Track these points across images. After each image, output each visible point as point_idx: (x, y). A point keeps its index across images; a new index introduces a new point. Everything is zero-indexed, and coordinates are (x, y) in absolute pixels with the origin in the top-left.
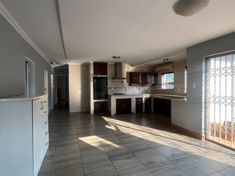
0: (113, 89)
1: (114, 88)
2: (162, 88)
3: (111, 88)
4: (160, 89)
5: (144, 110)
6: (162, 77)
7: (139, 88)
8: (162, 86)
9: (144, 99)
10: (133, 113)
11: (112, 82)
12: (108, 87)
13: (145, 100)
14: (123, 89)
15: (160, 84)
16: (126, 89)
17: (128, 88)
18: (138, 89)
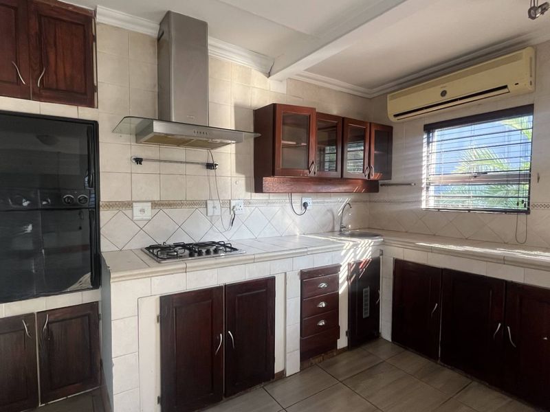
0: (142, 212)
1: (155, 204)
2: (424, 206)
3: (129, 205)
4: (413, 207)
5: (342, 342)
6: (425, 145)
7: (305, 205)
8: (424, 193)
9: (343, 275)
10: (282, 374)
11: (139, 161)
12: (104, 197)
13: (348, 278)
14: (215, 208)
15: (413, 186)
16: (232, 209)
17: (248, 203)
18: (298, 207)
